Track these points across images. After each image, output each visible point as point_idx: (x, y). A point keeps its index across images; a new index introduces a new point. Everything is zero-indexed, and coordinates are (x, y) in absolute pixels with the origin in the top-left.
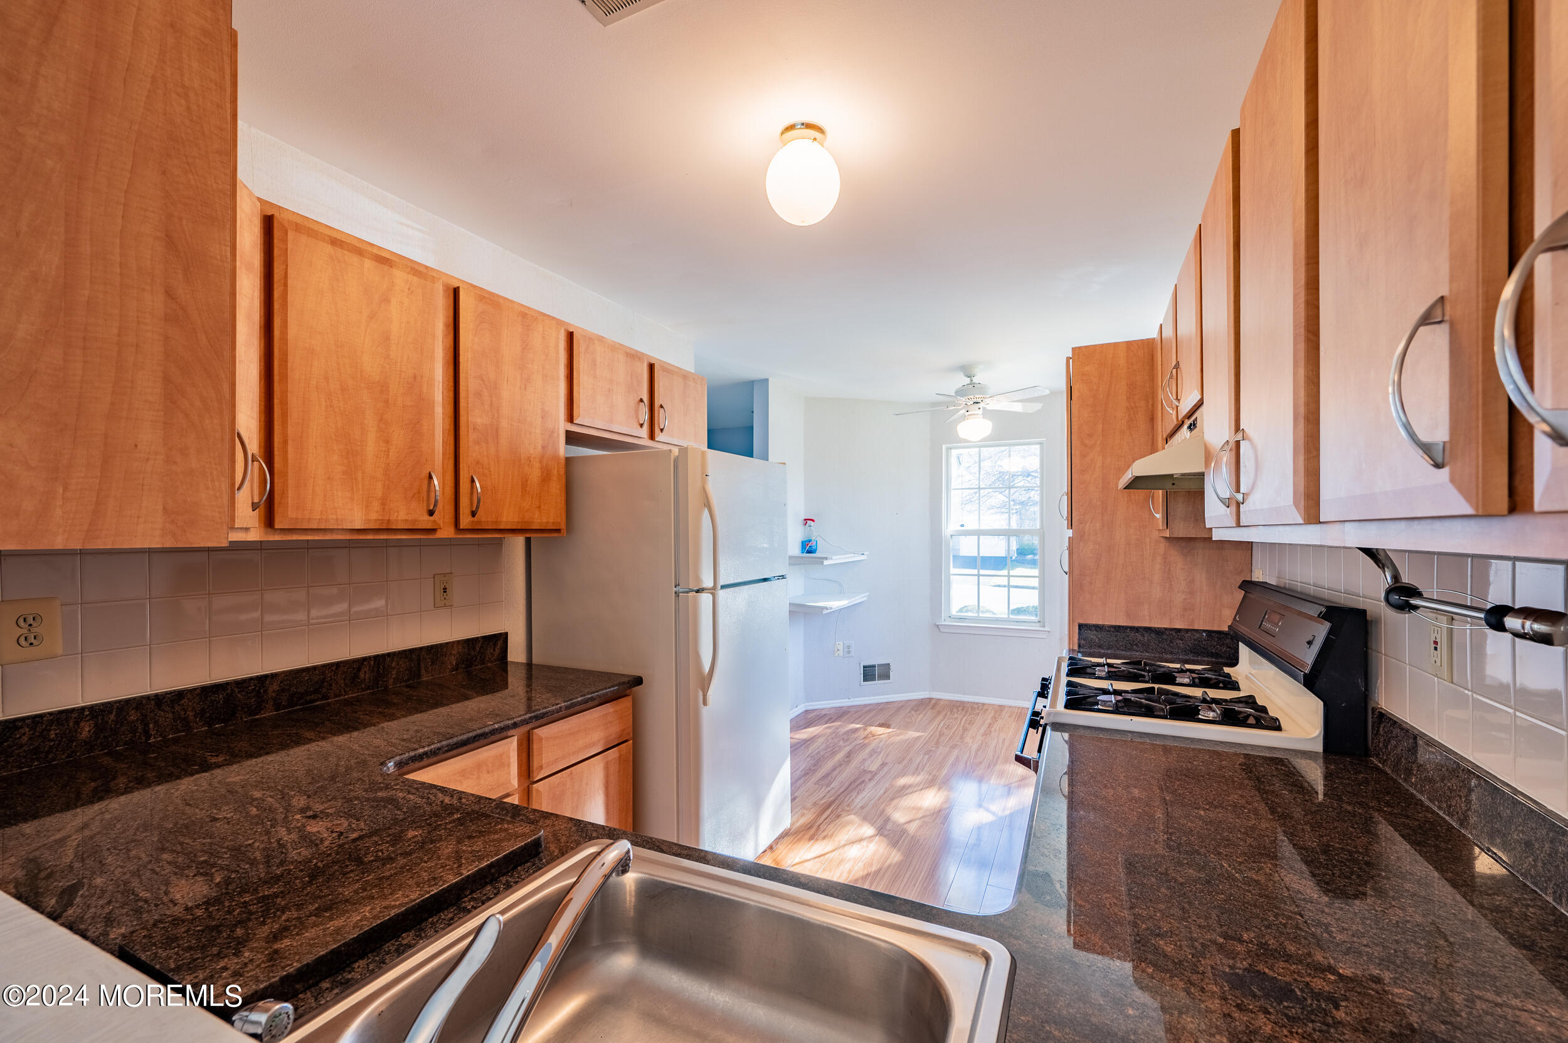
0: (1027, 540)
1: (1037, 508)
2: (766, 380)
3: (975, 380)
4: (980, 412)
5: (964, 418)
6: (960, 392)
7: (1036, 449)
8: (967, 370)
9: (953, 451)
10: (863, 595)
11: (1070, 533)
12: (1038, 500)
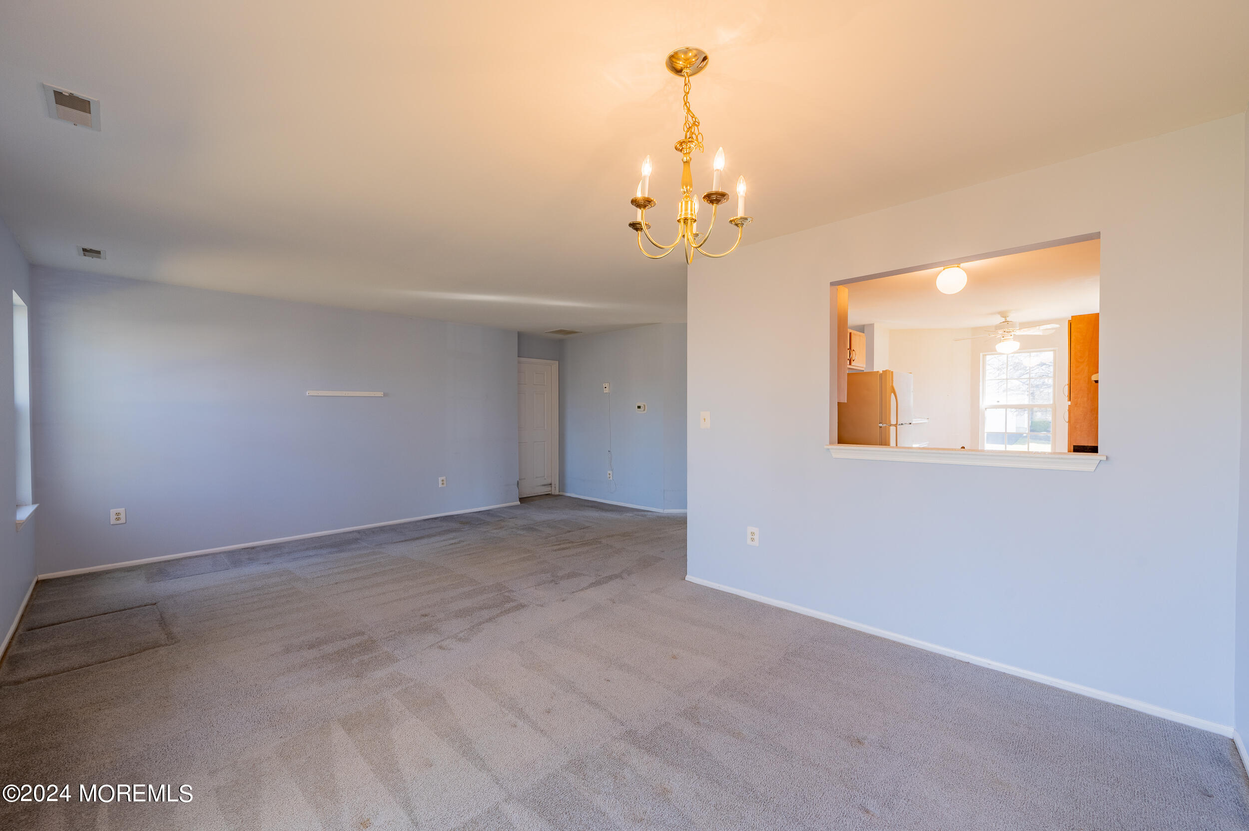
0: (1039, 416)
1: (1051, 390)
2: (873, 324)
3: (1008, 319)
4: (1012, 337)
5: (1000, 341)
6: (998, 327)
7: (1051, 354)
8: (1003, 314)
9: (987, 356)
10: (925, 443)
11: (1069, 403)
12: (1052, 383)
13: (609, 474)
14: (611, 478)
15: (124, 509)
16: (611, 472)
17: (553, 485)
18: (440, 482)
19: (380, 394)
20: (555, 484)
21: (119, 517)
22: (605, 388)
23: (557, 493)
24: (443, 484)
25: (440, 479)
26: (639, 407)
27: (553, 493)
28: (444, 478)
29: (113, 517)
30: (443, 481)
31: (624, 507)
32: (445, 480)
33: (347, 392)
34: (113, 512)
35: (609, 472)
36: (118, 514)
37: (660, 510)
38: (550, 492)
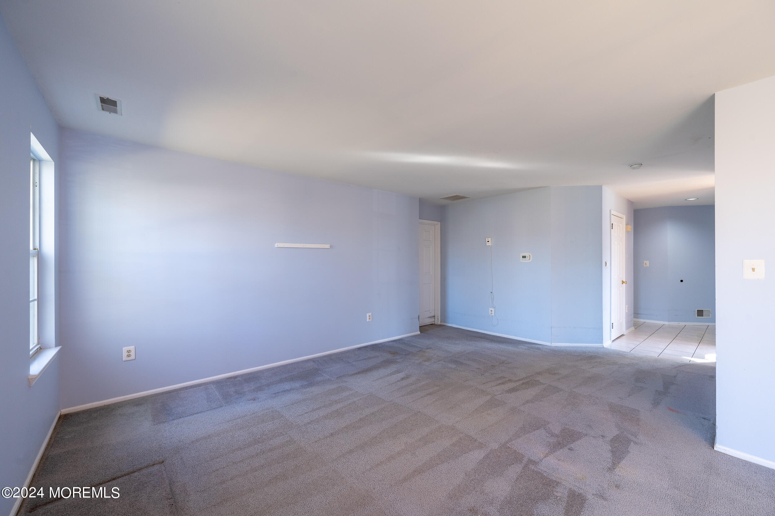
13: (491, 311)
14: (493, 314)
15: (134, 346)
16: (493, 309)
17: (436, 317)
18: (368, 318)
19: (328, 246)
20: (438, 317)
21: (130, 354)
22: (488, 241)
23: (439, 323)
24: (369, 319)
25: (368, 315)
26: (524, 257)
27: (436, 323)
28: (370, 314)
29: (125, 354)
30: (370, 316)
31: (520, 341)
32: (371, 315)
33: (304, 245)
34: (125, 349)
35: (491, 309)
36: (129, 351)
37: (548, 344)
38: (433, 323)
